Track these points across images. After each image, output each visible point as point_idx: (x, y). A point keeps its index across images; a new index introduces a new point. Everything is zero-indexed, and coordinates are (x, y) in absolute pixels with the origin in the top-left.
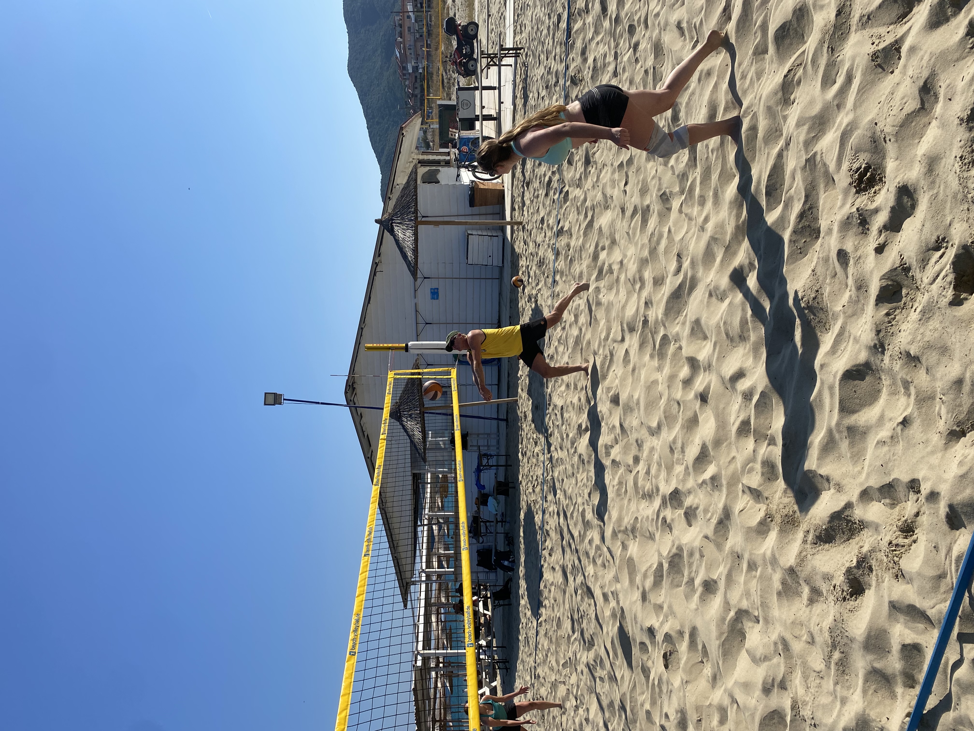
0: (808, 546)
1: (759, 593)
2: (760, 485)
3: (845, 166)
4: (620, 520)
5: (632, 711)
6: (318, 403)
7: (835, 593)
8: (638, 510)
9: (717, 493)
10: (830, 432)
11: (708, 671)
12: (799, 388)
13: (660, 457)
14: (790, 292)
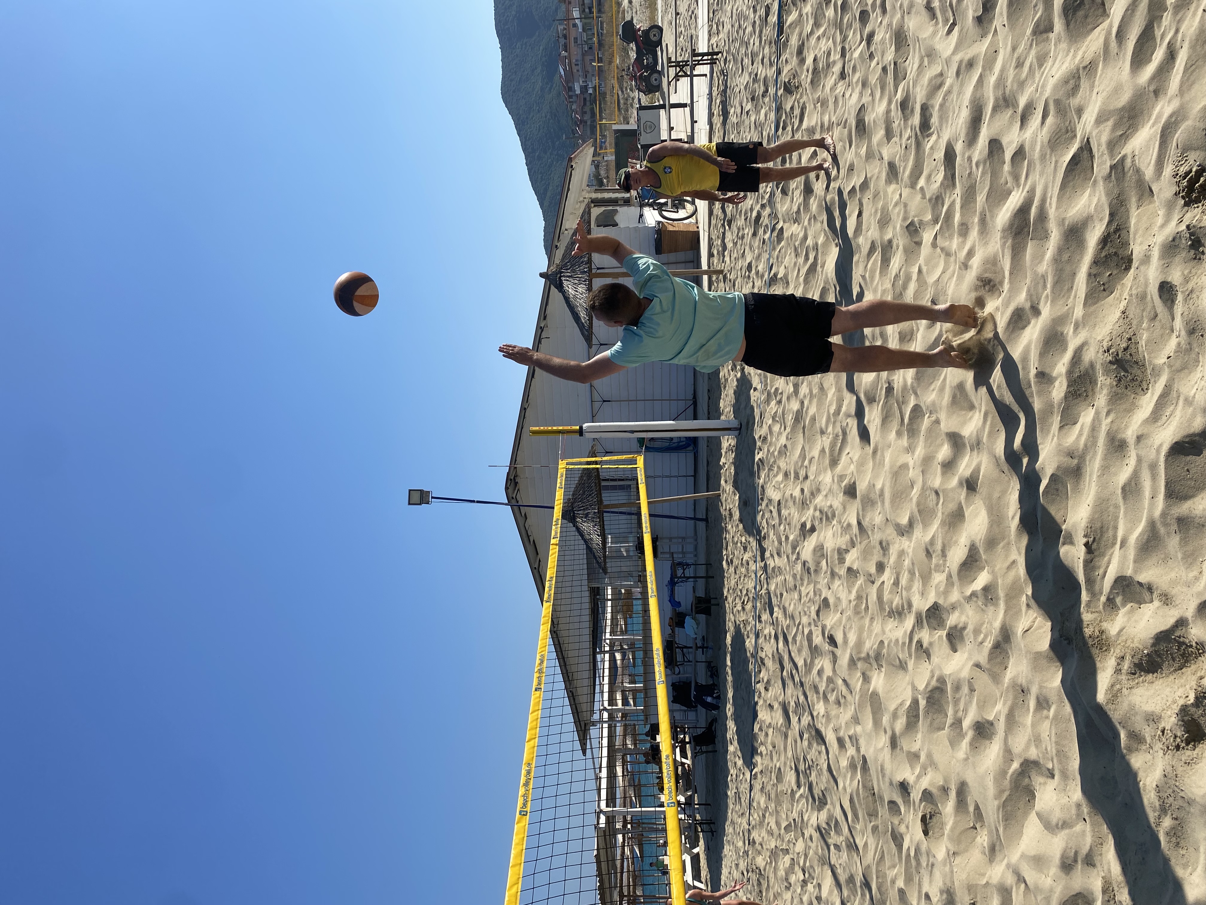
0: (1124, 677)
1: (1053, 739)
3: (1168, 170)
4: (859, 644)
5: (879, 889)
6: (473, 501)
7: (1164, 740)
8: (884, 632)
9: (991, 608)
10: (1152, 525)
11: (983, 839)
12: (1105, 469)
13: (913, 564)
14: (1092, 341)
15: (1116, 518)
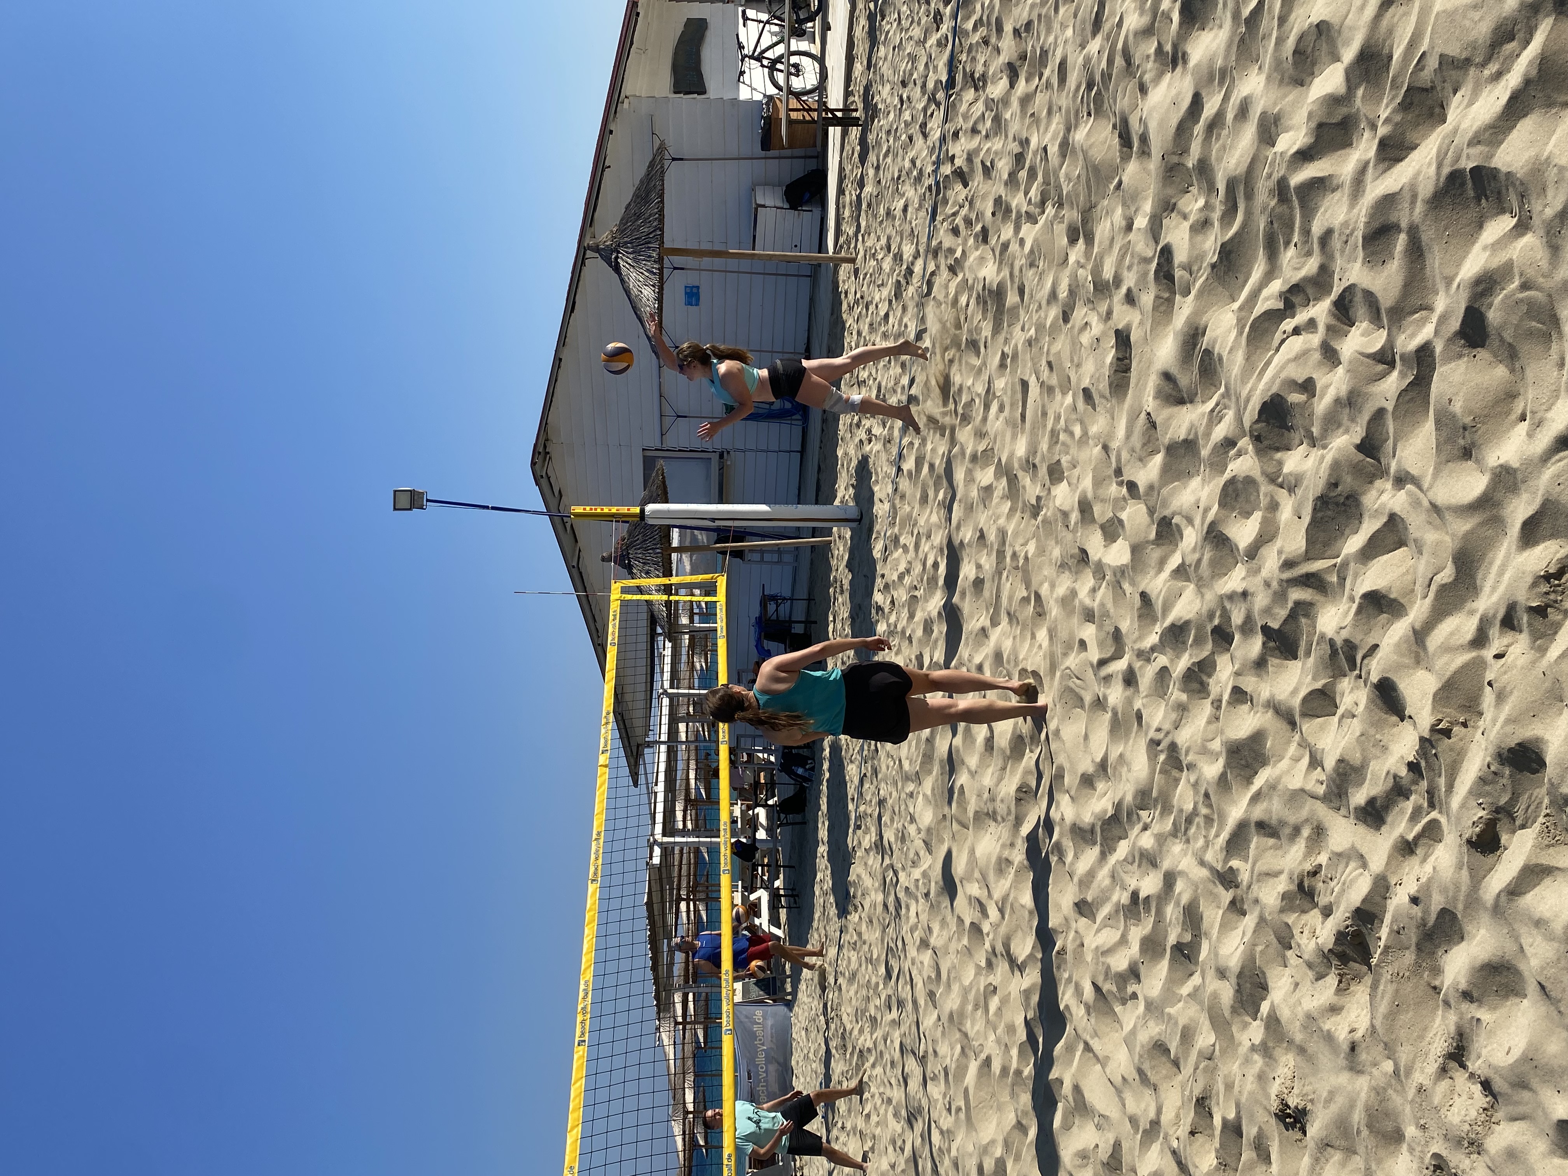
6: (487, 507)
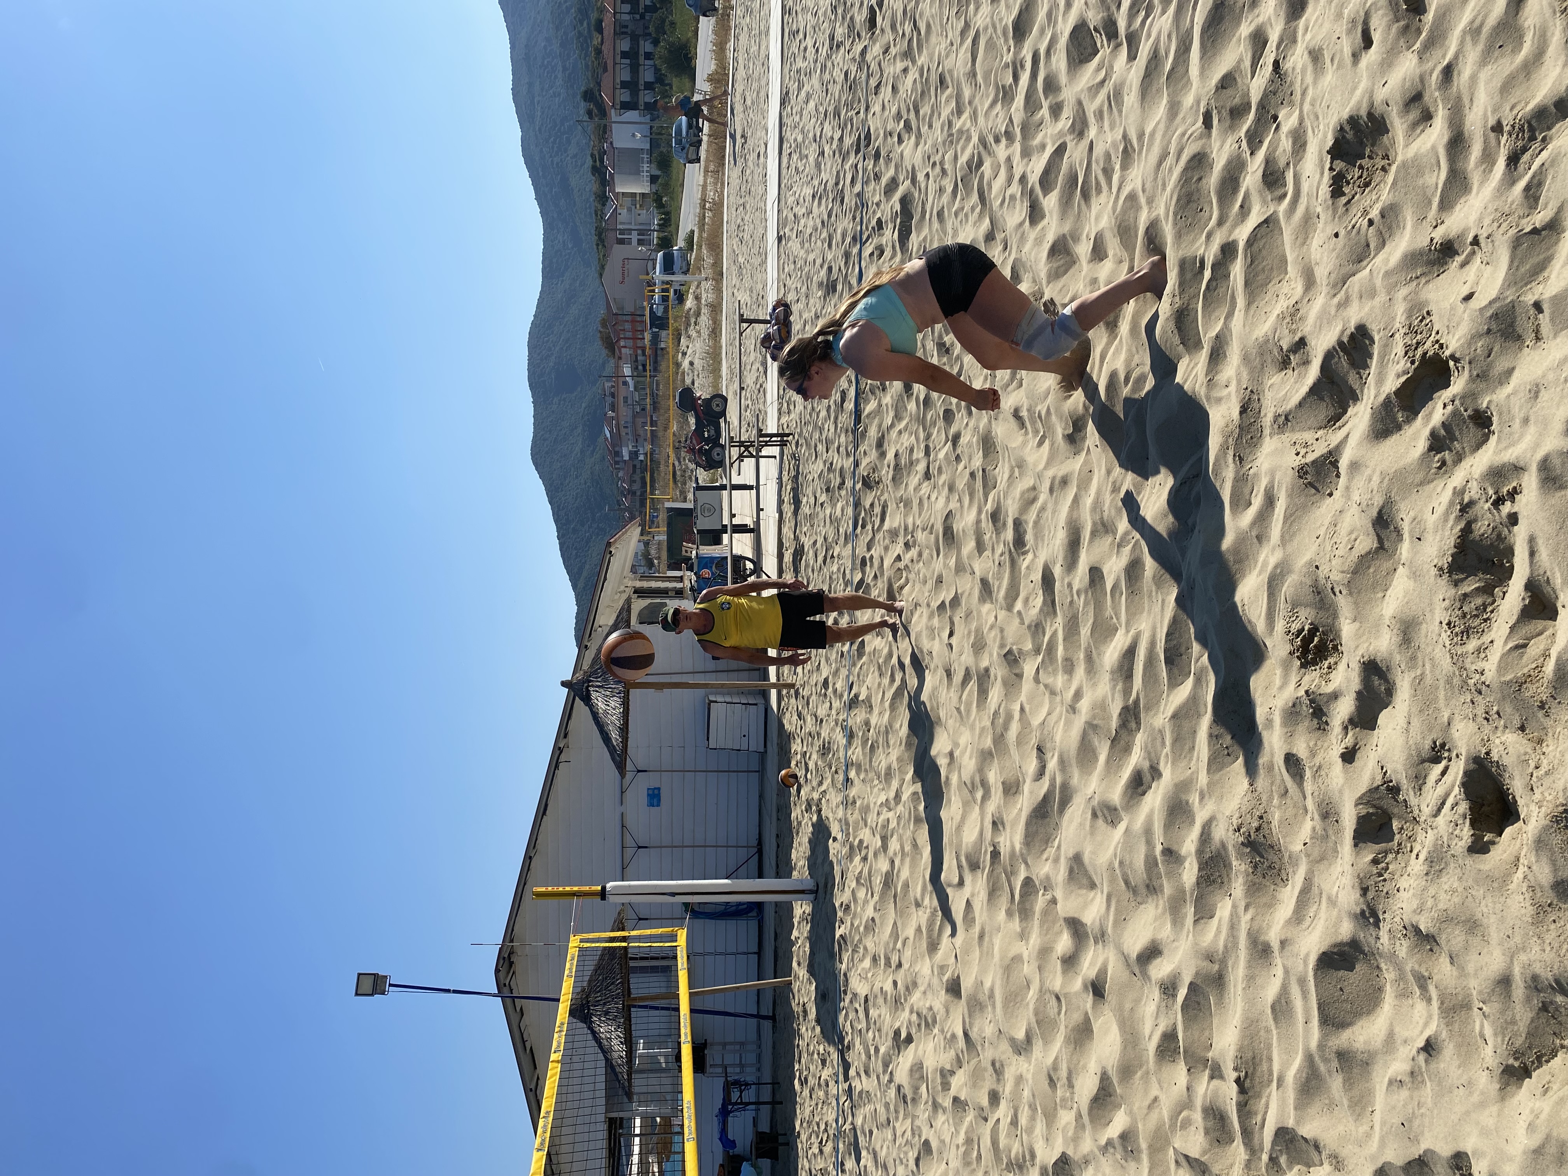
2: (1205, 1153)
3: (1280, 626)
6: (448, 991)
9: (1132, 1165)
10: (1309, 1059)
12: (1250, 979)
13: (1033, 1095)
14: (1219, 816)
15: (1269, 1047)
